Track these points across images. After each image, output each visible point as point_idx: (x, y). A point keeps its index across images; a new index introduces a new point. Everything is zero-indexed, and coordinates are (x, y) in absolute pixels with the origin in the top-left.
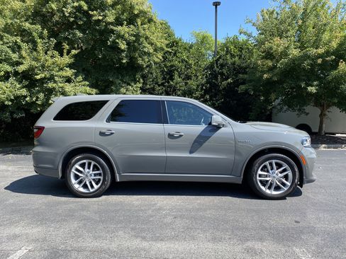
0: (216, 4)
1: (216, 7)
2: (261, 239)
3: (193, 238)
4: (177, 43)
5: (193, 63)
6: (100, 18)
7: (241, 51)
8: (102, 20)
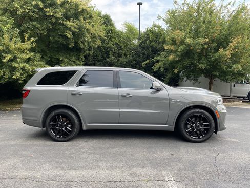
0: (140, 4)
1: (140, 6)
2: (143, 167)
3: (97, 167)
4: (112, 31)
5: (123, 46)
6: (52, 14)
7: (157, 38)
8: (53, 15)
